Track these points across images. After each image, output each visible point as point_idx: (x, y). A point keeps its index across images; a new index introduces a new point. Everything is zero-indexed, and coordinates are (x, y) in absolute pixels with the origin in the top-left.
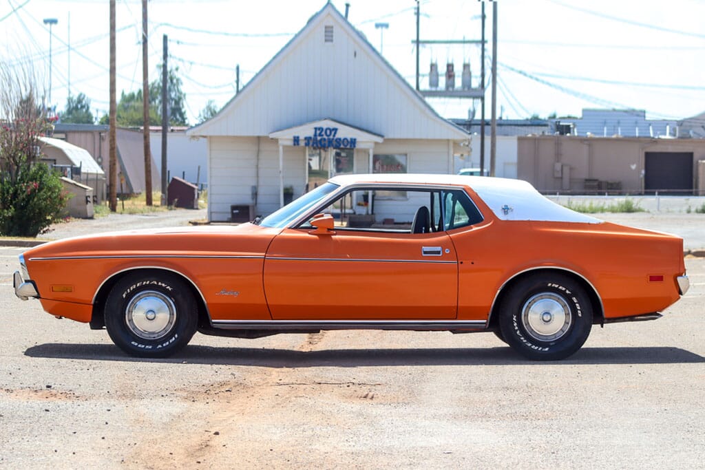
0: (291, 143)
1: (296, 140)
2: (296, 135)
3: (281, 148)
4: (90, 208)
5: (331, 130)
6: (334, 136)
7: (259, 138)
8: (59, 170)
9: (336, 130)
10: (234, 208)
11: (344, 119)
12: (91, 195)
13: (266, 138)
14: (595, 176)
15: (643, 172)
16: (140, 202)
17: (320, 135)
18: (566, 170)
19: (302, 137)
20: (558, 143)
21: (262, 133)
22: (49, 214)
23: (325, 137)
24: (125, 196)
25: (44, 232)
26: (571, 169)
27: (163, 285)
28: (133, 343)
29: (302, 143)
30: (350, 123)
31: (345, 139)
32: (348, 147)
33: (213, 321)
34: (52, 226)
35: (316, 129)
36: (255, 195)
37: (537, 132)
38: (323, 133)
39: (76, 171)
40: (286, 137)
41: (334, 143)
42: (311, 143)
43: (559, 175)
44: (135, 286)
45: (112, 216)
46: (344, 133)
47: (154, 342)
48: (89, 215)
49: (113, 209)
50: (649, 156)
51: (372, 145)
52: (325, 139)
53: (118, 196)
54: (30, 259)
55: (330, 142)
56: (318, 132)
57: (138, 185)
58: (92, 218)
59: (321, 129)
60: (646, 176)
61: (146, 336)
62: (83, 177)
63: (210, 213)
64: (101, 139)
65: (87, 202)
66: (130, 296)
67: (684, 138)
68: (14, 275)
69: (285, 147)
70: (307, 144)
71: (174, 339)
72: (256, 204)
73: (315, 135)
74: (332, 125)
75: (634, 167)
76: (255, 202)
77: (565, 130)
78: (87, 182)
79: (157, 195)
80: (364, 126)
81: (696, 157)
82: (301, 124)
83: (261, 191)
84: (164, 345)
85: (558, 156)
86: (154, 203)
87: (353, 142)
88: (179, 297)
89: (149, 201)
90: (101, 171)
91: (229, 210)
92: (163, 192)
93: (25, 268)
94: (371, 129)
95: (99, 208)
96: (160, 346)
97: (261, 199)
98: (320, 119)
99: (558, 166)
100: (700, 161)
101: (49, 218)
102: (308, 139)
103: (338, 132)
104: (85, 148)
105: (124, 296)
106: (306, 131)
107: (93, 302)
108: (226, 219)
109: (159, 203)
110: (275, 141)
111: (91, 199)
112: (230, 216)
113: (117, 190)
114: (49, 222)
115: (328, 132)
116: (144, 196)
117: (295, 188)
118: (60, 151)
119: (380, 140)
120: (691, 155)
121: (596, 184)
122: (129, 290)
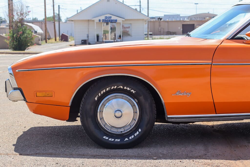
0: (98, 21)
1: (100, 20)
2: (100, 19)
3: (95, 23)
4: (40, 42)
5: (110, 17)
6: (111, 19)
7: (89, 20)
8: (31, 31)
9: (111, 17)
10: (82, 40)
11: (113, 14)
12: (40, 38)
13: (91, 20)
14: (169, 31)
15: (182, 29)
16: (53, 40)
17: (107, 19)
18: (162, 29)
19: (101, 19)
20: (160, 23)
21: (90, 19)
22: (29, 43)
23: (108, 19)
24: (49, 39)
25: (28, 49)
26: (163, 29)
27: (128, 89)
28: (104, 137)
29: (101, 21)
30: (114, 15)
31: (114, 20)
32: (115, 22)
33: (168, 116)
34: (30, 47)
35: (105, 17)
36: (88, 37)
37: (154, 20)
38: (107, 18)
39: (36, 32)
40: (97, 20)
41: (111, 21)
42: (104, 21)
43: (160, 31)
44: (105, 90)
45: (46, 44)
46: (113, 18)
47: (122, 136)
48: (40, 44)
49: (46, 42)
50: (183, 25)
51: (122, 21)
52: (108, 20)
53: (48, 39)
54: (17, 71)
55: (109, 20)
56: (106, 18)
57: (52, 36)
58: (41, 45)
59: (107, 17)
60: (183, 30)
61: (114, 131)
62: (38, 34)
63: (75, 42)
64: (42, 24)
65: (39, 40)
66: (101, 99)
67: (191, 20)
68: (6, 82)
69: (97, 23)
70: (103, 21)
71: (138, 133)
72: (88, 39)
73: (105, 19)
74: (110, 16)
75: (179, 28)
76: (88, 38)
77: (161, 19)
78: (39, 35)
79: (58, 38)
80: (119, 16)
81: (195, 25)
82: (101, 16)
83: (89, 36)
84: (130, 138)
85: (160, 26)
86: (57, 40)
87: (116, 20)
88: (142, 98)
89: (56, 40)
90: (42, 32)
91: (81, 41)
92: (59, 37)
93: (13, 77)
94: (121, 17)
95: (42, 42)
96: (127, 139)
97: (89, 38)
98: (106, 14)
99: (160, 28)
100: (196, 26)
101: (29, 44)
102: (103, 20)
103: (112, 18)
104: (38, 26)
105: (96, 99)
106: (103, 18)
107: (70, 105)
108: (80, 44)
109: (58, 40)
110: (94, 21)
111: (40, 40)
112: (81, 43)
113: (47, 37)
114: (29, 46)
115: (109, 18)
116: (54, 38)
117: (99, 34)
118: (31, 27)
119: (124, 20)
120: (194, 25)
121: (170, 33)
122: (100, 95)
